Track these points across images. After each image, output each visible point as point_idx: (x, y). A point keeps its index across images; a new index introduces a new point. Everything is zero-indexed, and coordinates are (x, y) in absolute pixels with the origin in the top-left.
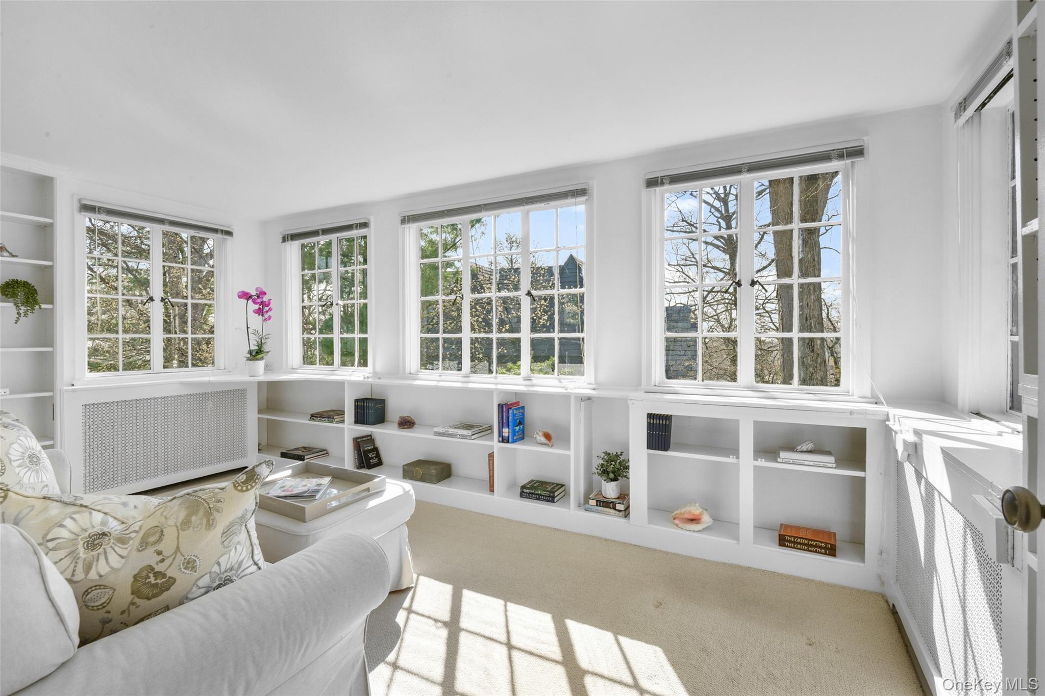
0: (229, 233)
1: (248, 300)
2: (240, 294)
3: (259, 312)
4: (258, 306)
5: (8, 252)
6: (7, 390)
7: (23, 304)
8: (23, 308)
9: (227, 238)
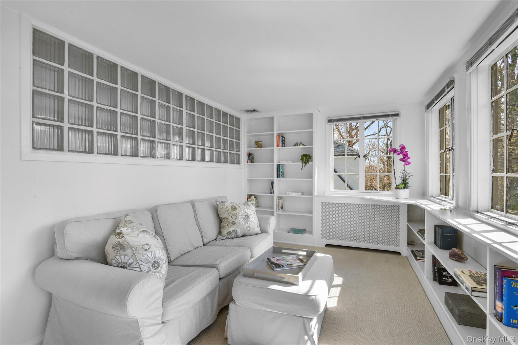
0: (397, 115)
1: (394, 153)
2: (391, 150)
3: (403, 160)
4: (401, 156)
5: (302, 144)
6: (301, 194)
7: (304, 163)
8: (304, 164)
9: (396, 118)
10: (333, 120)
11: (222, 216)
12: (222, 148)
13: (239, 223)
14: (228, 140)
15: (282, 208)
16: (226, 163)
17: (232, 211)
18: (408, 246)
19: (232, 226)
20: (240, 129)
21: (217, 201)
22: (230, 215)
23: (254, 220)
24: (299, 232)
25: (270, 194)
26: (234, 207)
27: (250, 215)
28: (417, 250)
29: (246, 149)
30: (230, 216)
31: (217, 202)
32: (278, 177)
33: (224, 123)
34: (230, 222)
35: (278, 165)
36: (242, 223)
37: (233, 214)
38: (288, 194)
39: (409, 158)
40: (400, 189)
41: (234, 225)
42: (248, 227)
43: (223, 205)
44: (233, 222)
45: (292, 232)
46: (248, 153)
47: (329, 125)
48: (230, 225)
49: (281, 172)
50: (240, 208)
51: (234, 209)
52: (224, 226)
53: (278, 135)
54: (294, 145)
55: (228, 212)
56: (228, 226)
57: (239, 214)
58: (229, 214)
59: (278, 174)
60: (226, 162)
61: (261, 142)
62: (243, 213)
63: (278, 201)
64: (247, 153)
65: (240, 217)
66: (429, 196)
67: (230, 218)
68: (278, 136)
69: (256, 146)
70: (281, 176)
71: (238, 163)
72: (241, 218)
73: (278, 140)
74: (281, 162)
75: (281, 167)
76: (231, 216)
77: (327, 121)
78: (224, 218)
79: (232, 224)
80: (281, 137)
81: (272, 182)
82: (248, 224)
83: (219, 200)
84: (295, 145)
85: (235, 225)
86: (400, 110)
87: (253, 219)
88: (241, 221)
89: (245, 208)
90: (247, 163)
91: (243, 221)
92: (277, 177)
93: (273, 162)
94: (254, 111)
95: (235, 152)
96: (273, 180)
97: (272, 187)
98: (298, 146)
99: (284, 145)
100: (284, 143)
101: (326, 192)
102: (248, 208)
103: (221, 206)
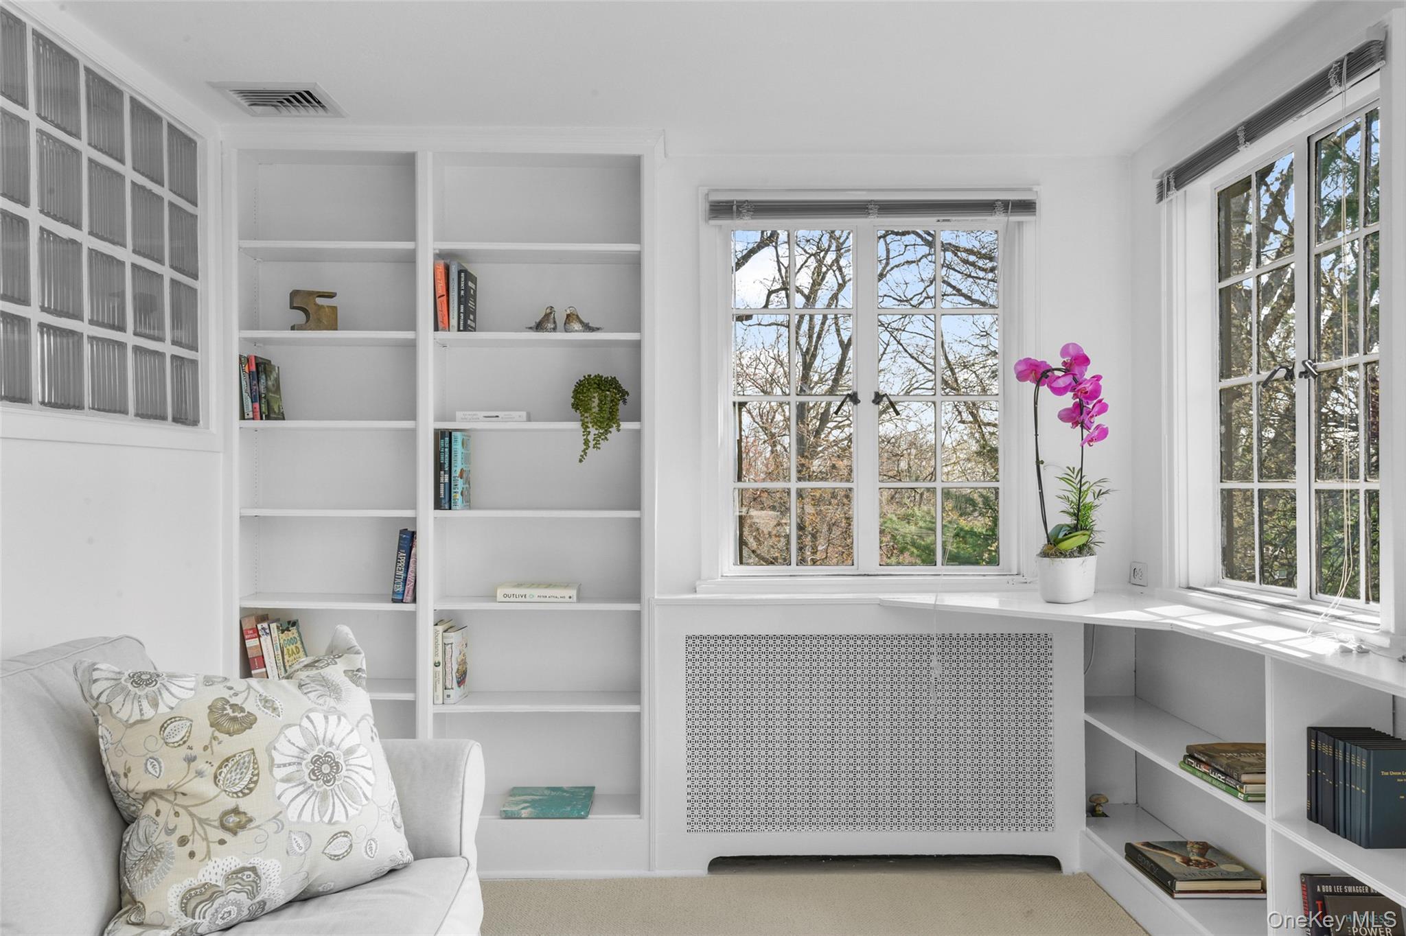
0: (1027, 207)
1: (1039, 383)
2: (1021, 368)
3: (1076, 416)
4: (1068, 400)
5: (581, 322)
6: (573, 593)
7: (595, 423)
8: (593, 431)
9: (1020, 224)
10: (735, 207)
11: (139, 782)
12: (87, 314)
13: (275, 818)
14: (122, 264)
15: (461, 680)
16: (115, 412)
17: (215, 738)
18: (1088, 824)
19: (222, 842)
20: (196, 205)
21: (96, 675)
22: (205, 767)
23: (371, 780)
24: (569, 809)
25: (394, 601)
26: (229, 711)
27: (350, 752)
28: (1150, 840)
29: (236, 334)
30: (200, 774)
31: (95, 681)
32: (443, 501)
33: (100, 150)
34: (203, 817)
35: (443, 437)
36: (292, 814)
37: (227, 760)
38: (500, 597)
39: (1104, 408)
40: (1065, 556)
41: (235, 833)
42: (335, 836)
43: (145, 704)
44: (226, 814)
45: (524, 813)
46: (248, 360)
47: (712, 230)
48: (206, 839)
49: (461, 477)
50: (275, 709)
51: (234, 719)
52: (160, 851)
53: (442, 262)
54: (533, 324)
55: (183, 751)
56: (188, 848)
57: (274, 753)
58: (190, 760)
59: (442, 485)
60: (111, 405)
61: (331, 295)
62: (302, 744)
63: (440, 636)
64: (240, 357)
65: (279, 773)
66: (1177, 585)
67: (205, 787)
68: (441, 269)
69: (299, 317)
70: (459, 496)
71: (186, 416)
72: (287, 780)
73: (441, 290)
74: (459, 414)
75: (458, 447)
76: (210, 771)
77: (703, 207)
78: (152, 794)
79: (223, 827)
80: (459, 272)
81: (403, 531)
82: (340, 816)
83: (106, 668)
84: (539, 327)
85: (242, 834)
86: (1038, 185)
87: (369, 776)
88: (285, 799)
89: (311, 710)
90: (243, 417)
91: (304, 797)
92: (438, 505)
93: (412, 415)
94: (305, 99)
95: (167, 348)
96: (414, 520)
97: (403, 560)
98: (554, 329)
99: (474, 321)
100: (474, 313)
101: (699, 578)
102: (334, 710)
103: (127, 711)
